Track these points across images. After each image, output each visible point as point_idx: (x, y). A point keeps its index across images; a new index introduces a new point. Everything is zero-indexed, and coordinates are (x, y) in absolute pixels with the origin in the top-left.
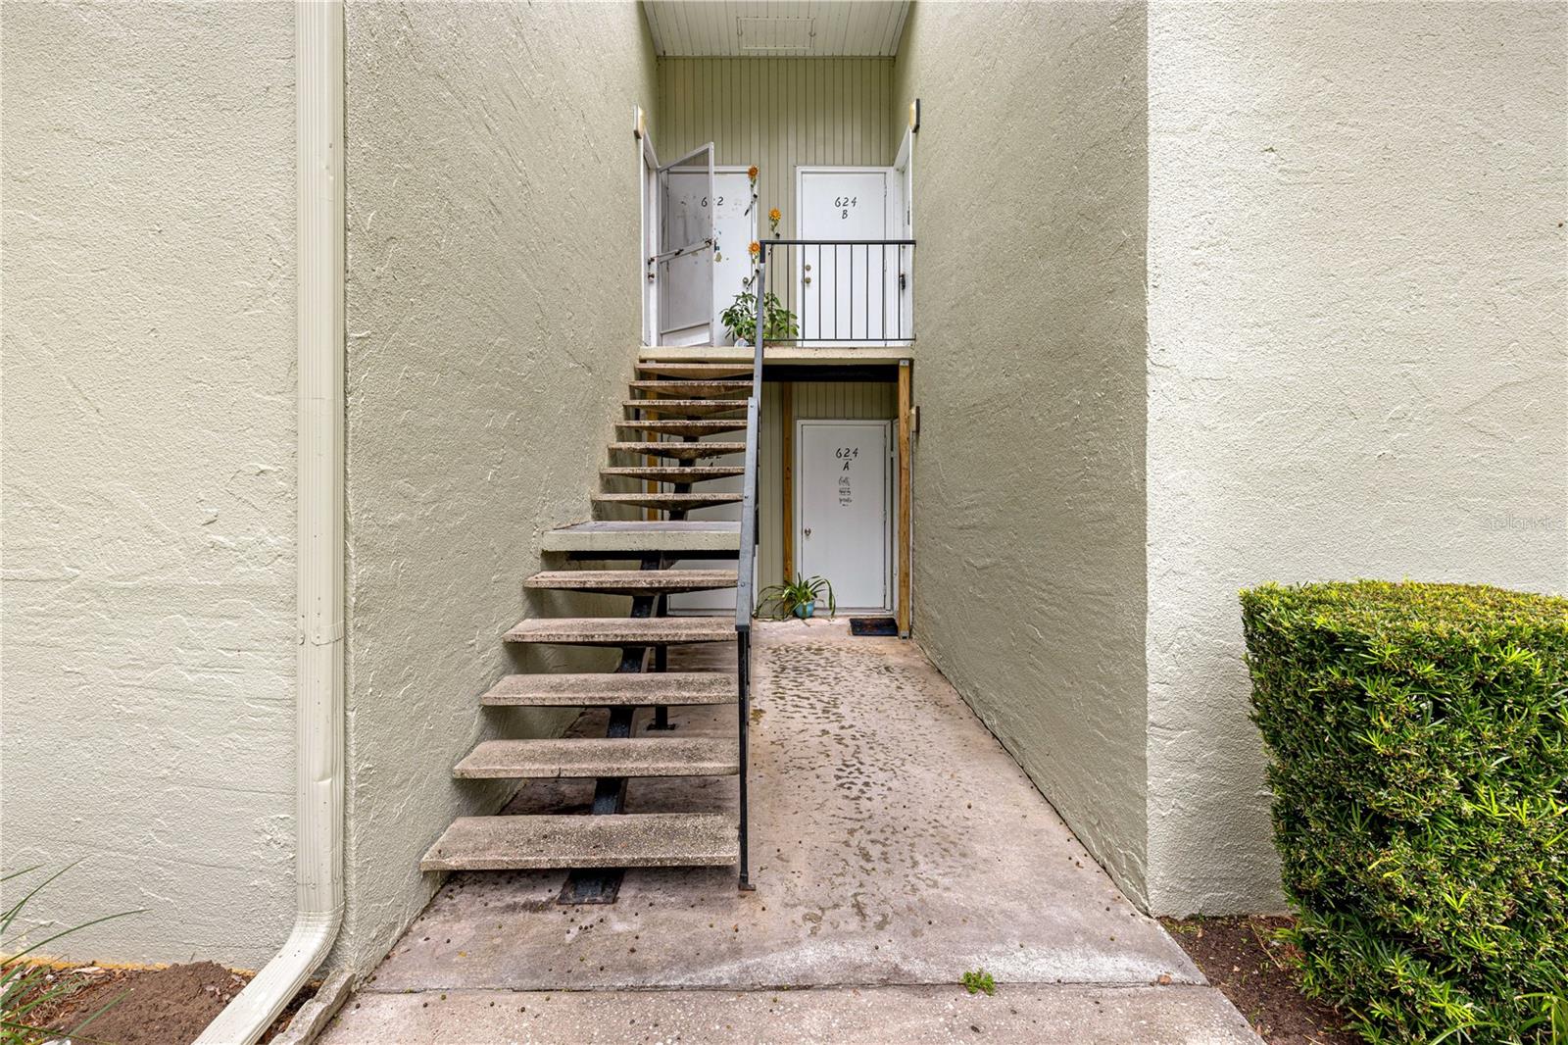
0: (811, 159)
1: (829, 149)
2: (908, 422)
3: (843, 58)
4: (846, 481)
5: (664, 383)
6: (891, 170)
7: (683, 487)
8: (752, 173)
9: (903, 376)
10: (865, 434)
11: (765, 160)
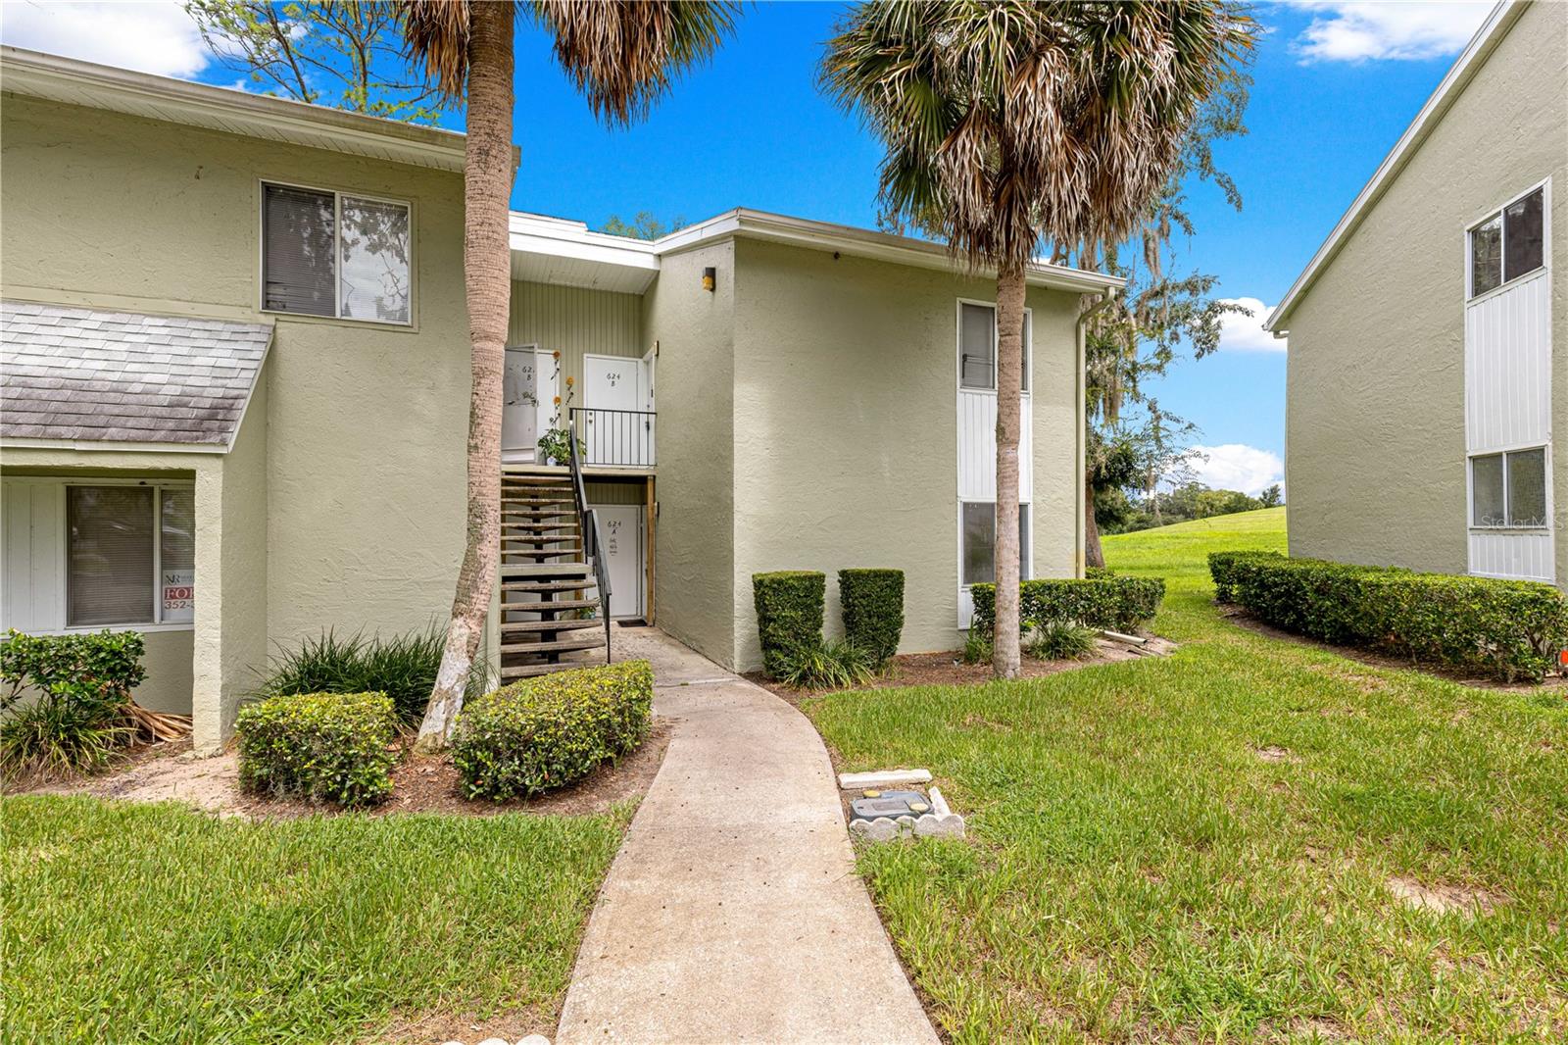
0: (592, 348)
1: (604, 344)
2: (653, 509)
3: (611, 293)
4: (614, 541)
5: (517, 488)
6: (640, 361)
7: (539, 546)
8: (556, 355)
9: (650, 485)
10: (627, 513)
11: (564, 348)
